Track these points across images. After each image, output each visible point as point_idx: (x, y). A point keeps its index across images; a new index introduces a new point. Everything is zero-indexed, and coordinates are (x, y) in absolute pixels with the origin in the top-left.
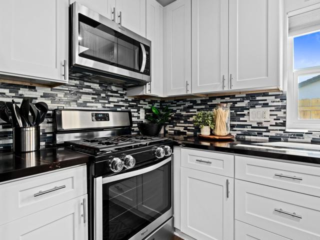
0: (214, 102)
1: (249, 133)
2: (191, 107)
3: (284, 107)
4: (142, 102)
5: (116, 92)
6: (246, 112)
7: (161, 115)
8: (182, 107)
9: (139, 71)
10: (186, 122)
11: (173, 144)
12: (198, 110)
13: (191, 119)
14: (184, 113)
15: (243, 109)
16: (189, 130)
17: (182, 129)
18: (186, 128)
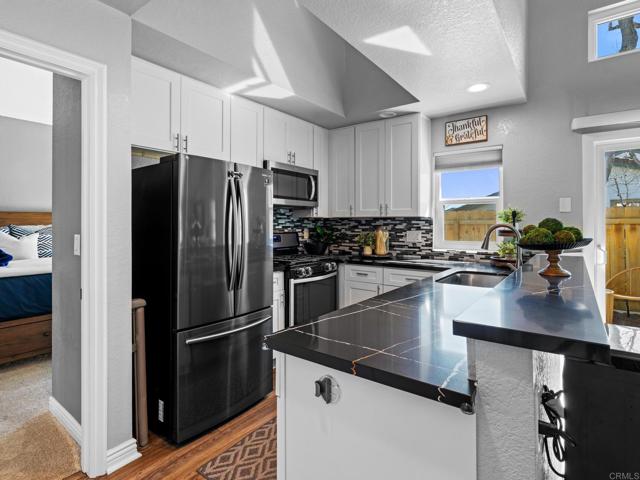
0: (378, 223)
1: (406, 253)
2: (356, 227)
3: (431, 231)
4: (306, 221)
5: (284, 214)
6: (403, 234)
7: (325, 234)
8: (347, 227)
9: (308, 200)
10: (351, 242)
11: (339, 262)
12: (363, 230)
13: (356, 239)
14: (349, 233)
15: (402, 231)
16: (354, 250)
17: (347, 249)
18: (351, 248)
